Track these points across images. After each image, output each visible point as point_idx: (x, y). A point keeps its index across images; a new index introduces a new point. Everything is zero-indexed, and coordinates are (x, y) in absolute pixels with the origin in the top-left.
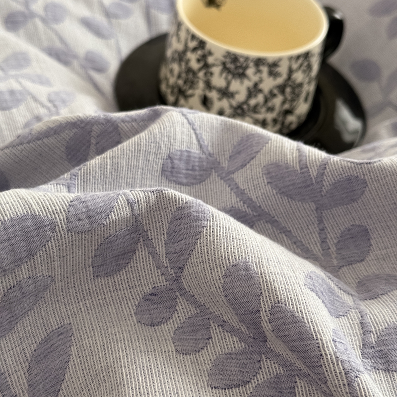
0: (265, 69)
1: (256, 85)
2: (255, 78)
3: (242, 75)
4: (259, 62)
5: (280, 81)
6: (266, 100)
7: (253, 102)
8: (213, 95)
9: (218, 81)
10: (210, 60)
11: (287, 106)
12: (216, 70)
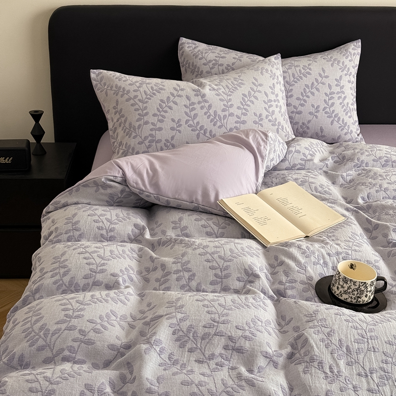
0: (353, 283)
1: (350, 286)
2: (350, 285)
3: (347, 283)
4: (351, 280)
5: (356, 287)
6: (352, 292)
7: (349, 291)
8: (340, 286)
9: (341, 283)
10: (340, 277)
11: (358, 295)
12: (341, 280)
